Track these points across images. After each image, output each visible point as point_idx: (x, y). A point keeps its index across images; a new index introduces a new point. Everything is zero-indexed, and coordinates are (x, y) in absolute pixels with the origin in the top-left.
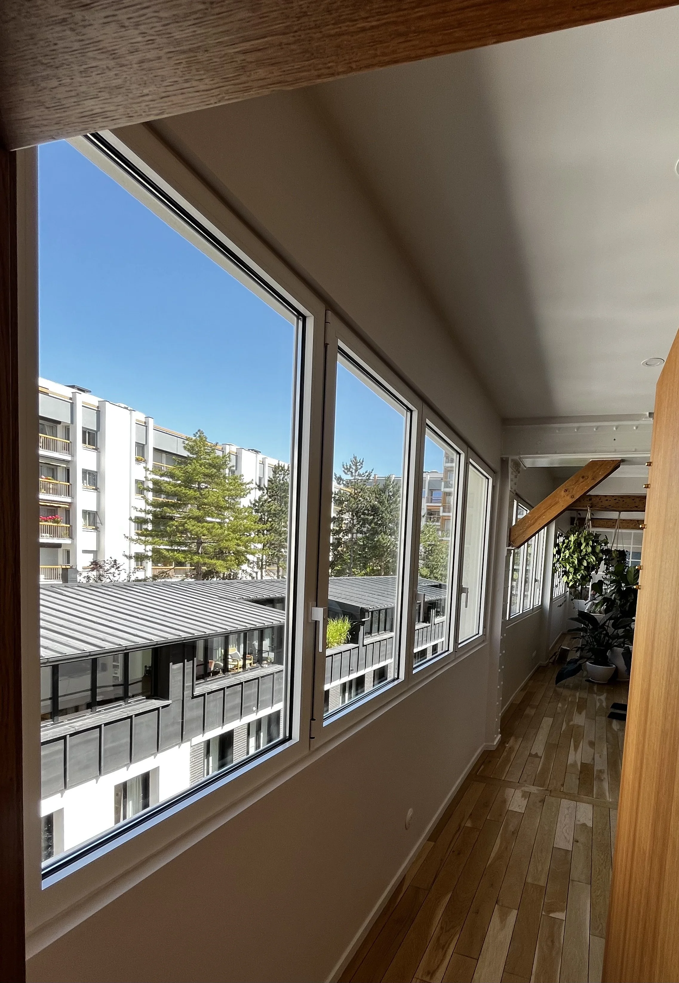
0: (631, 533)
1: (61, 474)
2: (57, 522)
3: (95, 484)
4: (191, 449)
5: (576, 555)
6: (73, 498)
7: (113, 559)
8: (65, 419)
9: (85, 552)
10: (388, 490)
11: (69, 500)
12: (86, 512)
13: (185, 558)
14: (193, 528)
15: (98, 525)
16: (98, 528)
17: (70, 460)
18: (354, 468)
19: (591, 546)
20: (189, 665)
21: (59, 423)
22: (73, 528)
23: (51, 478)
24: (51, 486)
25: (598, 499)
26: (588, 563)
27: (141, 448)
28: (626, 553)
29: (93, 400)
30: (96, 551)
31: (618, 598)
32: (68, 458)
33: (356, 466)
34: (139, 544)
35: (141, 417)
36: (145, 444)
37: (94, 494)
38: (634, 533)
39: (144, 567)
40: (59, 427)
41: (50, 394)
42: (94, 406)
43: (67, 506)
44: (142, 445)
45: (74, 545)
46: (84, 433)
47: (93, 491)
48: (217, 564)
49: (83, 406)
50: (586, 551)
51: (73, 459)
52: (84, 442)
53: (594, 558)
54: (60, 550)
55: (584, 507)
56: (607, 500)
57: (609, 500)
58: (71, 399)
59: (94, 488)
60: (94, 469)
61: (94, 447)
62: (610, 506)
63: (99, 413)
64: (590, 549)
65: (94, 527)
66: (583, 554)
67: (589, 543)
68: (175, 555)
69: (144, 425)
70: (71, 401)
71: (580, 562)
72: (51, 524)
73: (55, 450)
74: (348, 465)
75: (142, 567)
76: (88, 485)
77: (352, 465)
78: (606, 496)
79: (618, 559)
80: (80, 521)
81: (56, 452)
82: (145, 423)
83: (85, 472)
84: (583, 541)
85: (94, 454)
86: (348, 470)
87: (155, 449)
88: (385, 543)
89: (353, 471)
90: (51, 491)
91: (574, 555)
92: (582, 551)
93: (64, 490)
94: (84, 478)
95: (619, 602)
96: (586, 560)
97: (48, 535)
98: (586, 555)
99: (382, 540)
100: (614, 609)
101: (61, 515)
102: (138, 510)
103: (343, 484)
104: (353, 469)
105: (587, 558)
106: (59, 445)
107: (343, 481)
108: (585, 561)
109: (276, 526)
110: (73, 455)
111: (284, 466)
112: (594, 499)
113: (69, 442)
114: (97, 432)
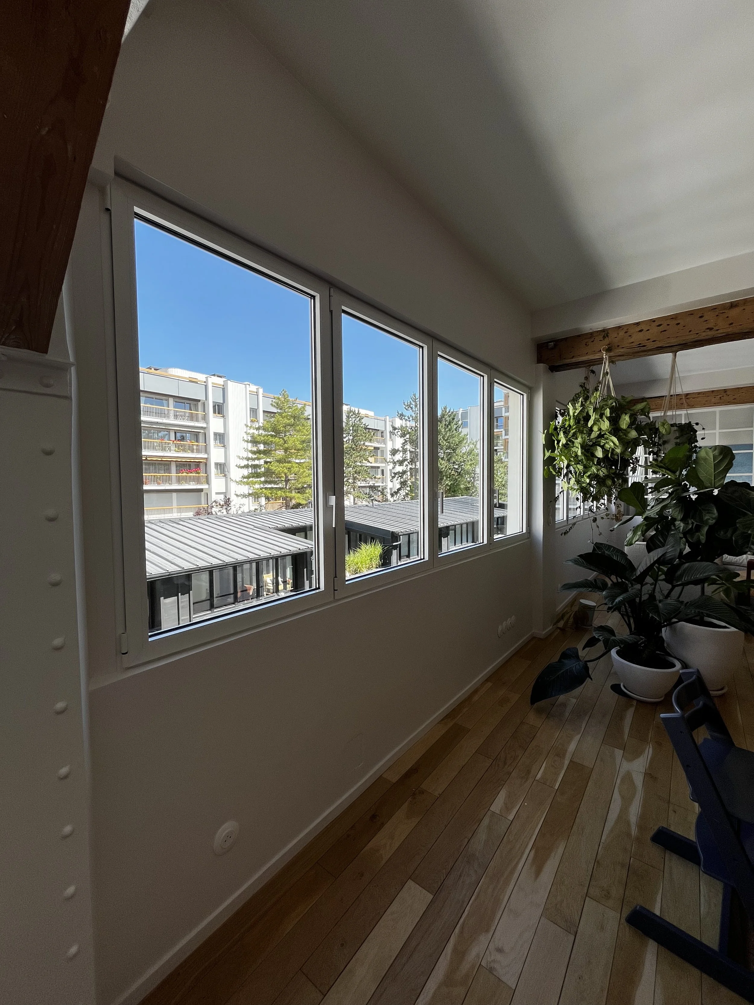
0: (715, 412)
1: (201, 437)
2: (199, 473)
3: (223, 443)
4: (278, 406)
5: (579, 440)
6: (208, 454)
7: (228, 498)
8: (202, 397)
9: (217, 493)
10: (445, 419)
11: (206, 456)
12: (218, 464)
13: (271, 493)
14: (276, 468)
15: (227, 473)
16: (226, 475)
17: (206, 426)
18: (414, 403)
19: (607, 418)
20: (184, 599)
21: (199, 401)
22: (209, 476)
23: (193, 441)
24: (195, 447)
25: (622, 333)
26: (605, 451)
27: (254, 411)
28: (696, 427)
29: (220, 381)
30: (225, 492)
31: (680, 517)
32: (204, 425)
33: (415, 402)
34: (241, 485)
35: (253, 388)
36: (257, 408)
37: (222, 450)
38: (720, 411)
39: (260, 503)
40: (200, 404)
41: (198, 383)
42: (220, 385)
43: (205, 461)
44: (255, 410)
45: (210, 488)
46: (214, 407)
47: (222, 447)
48: (296, 497)
49: (213, 386)
50: (600, 429)
51: (208, 425)
52: (214, 412)
53: (615, 440)
54: (202, 493)
55: (594, 352)
56: (641, 331)
57: (645, 329)
58: (205, 382)
59: (223, 445)
60: (222, 431)
61: (222, 415)
62: (649, 339)
63: (224, 390)
64: (605, 425)
65: (224, 475)
66: (594, 435)
67: (604, 414)
68: (264, 492)
69: (256, 394)
70: (205, 384)
71: (588, 450)
72: (194, 474)
73: (197, 420)
74: (409, 402)
75: (259, 503)
76: (219, 444)
77: (412, 401)
78: (638, 324)
79: (678, 441)
80: (213, 470)
81: (196, 422)
82: (257, 393)
83: (216, 434)
84: (591, 412)
85: (221, 420)
86: (409, 406)
87: (264, 412)
88: (442, 468)
89: (414, 407)
90: (195, 451)
91: (577, 439)
92: (591, 430)
93: (203, 450)
94: (215, 439)
95: (682, 525)
96: (603, 447)
97: (194, 483)
98: (601, 436)
99: (440, 466)
100: (670, 540)
101: (202, 466)
102: (240, 458)
103: (405, 419)
104: (412, 405)
105: (603, 442)
106: (200, 416)
107: (405, 416)
108: (599, 448)
109: (347, 461)
110: (207, 423)
111: (355, 411)
112: (612, 335)
113: (205, 413)
114: (223, 404)
